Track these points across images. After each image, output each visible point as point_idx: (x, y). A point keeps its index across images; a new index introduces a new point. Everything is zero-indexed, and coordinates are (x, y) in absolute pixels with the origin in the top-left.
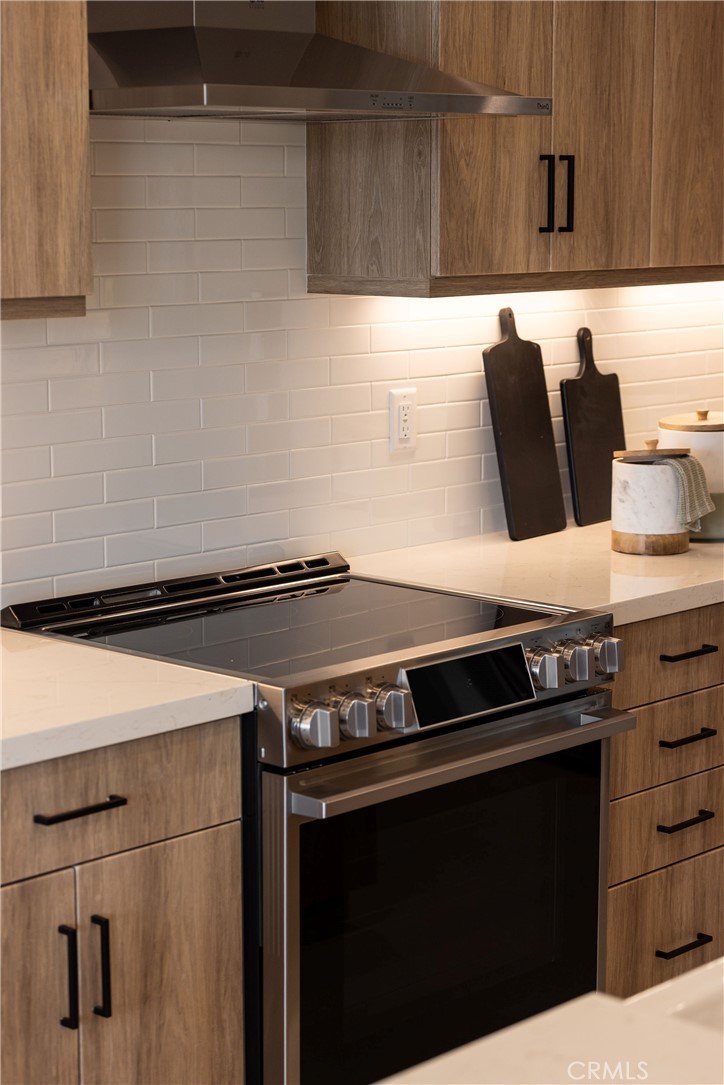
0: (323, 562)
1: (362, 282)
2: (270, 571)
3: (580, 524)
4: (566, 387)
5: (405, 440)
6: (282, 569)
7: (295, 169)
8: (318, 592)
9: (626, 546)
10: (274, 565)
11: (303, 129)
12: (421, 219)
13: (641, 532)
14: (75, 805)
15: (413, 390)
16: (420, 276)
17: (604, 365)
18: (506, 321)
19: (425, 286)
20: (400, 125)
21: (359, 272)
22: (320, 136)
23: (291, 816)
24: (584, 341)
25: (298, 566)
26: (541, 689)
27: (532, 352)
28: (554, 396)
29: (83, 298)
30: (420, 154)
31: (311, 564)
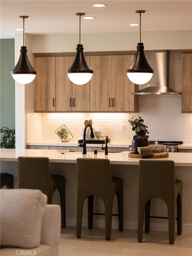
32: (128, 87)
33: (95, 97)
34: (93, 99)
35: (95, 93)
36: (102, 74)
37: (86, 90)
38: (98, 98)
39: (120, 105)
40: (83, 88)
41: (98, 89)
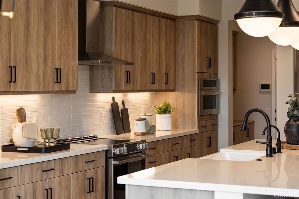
0: (94, 136)
1: (100, 91)
2: (88, 137)
3: (125, 133)
4: (121, 110)
5: (101, 118)
6: (90, 137)
7: (88, 73)
8: (93, 141)
9: (137, 134)
10: (88, 136)
11: (89, 67)
12: (111, 81)
13: (140, 132)
14: (89, 161)
15: (102, 109)
16: (111, 90)
17: (126, 107)
18: (113, 98)
19: (112, 91)
20: (107, 66)
21: (99, 89)
22: (92, 68)
23: (113, 165)
24: (123, 103)
25: (91, 136)
26: (140, 149)
27: (117, 104)
28: (120, 111)
29: (76, 91)
30: (111, 71)
31: (93, 136)
32: (73, 50)
33: (38, 65)
34: (36, 69)
35: (39, 58)
36: (46, 24)
37: (29, 51)
38: (41, 66)
39: (65, 81)
40: (25, 47)
41: (41, 50)
